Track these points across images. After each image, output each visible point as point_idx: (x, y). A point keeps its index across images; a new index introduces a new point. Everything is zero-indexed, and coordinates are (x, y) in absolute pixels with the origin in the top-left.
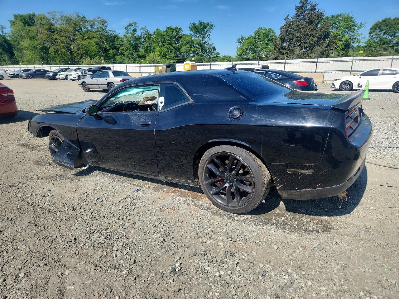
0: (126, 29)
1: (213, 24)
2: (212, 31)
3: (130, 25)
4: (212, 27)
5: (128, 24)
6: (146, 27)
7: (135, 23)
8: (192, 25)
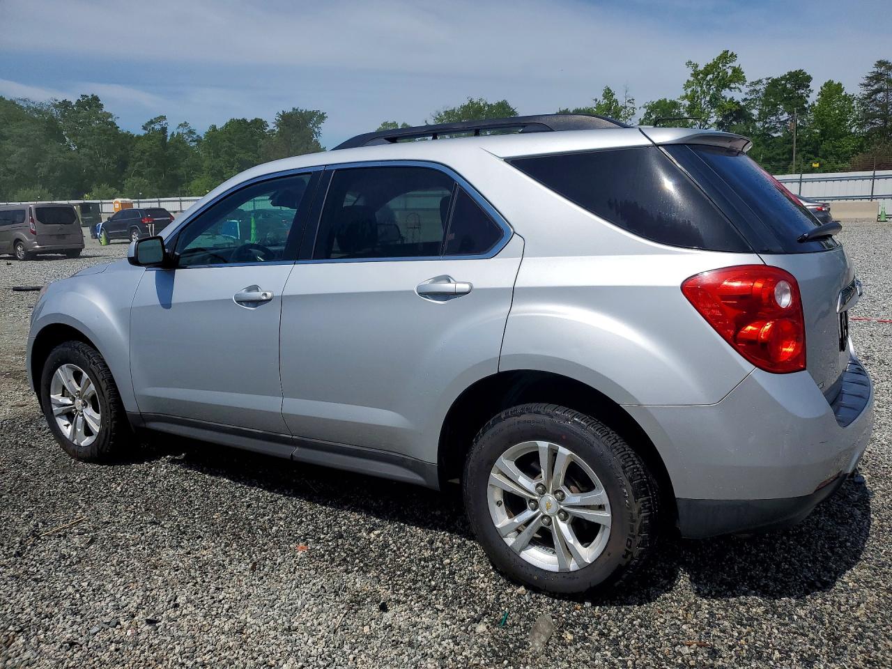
0: (145, 128)
1: (323, 114)
2: (321, 125)
3: (151, 122)
4: (322, 117)
5: (149, 120)
6: (186, 123)
7: (164, 118)
8: (281, 116)
